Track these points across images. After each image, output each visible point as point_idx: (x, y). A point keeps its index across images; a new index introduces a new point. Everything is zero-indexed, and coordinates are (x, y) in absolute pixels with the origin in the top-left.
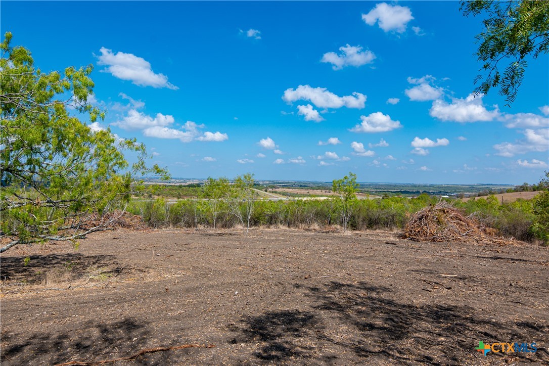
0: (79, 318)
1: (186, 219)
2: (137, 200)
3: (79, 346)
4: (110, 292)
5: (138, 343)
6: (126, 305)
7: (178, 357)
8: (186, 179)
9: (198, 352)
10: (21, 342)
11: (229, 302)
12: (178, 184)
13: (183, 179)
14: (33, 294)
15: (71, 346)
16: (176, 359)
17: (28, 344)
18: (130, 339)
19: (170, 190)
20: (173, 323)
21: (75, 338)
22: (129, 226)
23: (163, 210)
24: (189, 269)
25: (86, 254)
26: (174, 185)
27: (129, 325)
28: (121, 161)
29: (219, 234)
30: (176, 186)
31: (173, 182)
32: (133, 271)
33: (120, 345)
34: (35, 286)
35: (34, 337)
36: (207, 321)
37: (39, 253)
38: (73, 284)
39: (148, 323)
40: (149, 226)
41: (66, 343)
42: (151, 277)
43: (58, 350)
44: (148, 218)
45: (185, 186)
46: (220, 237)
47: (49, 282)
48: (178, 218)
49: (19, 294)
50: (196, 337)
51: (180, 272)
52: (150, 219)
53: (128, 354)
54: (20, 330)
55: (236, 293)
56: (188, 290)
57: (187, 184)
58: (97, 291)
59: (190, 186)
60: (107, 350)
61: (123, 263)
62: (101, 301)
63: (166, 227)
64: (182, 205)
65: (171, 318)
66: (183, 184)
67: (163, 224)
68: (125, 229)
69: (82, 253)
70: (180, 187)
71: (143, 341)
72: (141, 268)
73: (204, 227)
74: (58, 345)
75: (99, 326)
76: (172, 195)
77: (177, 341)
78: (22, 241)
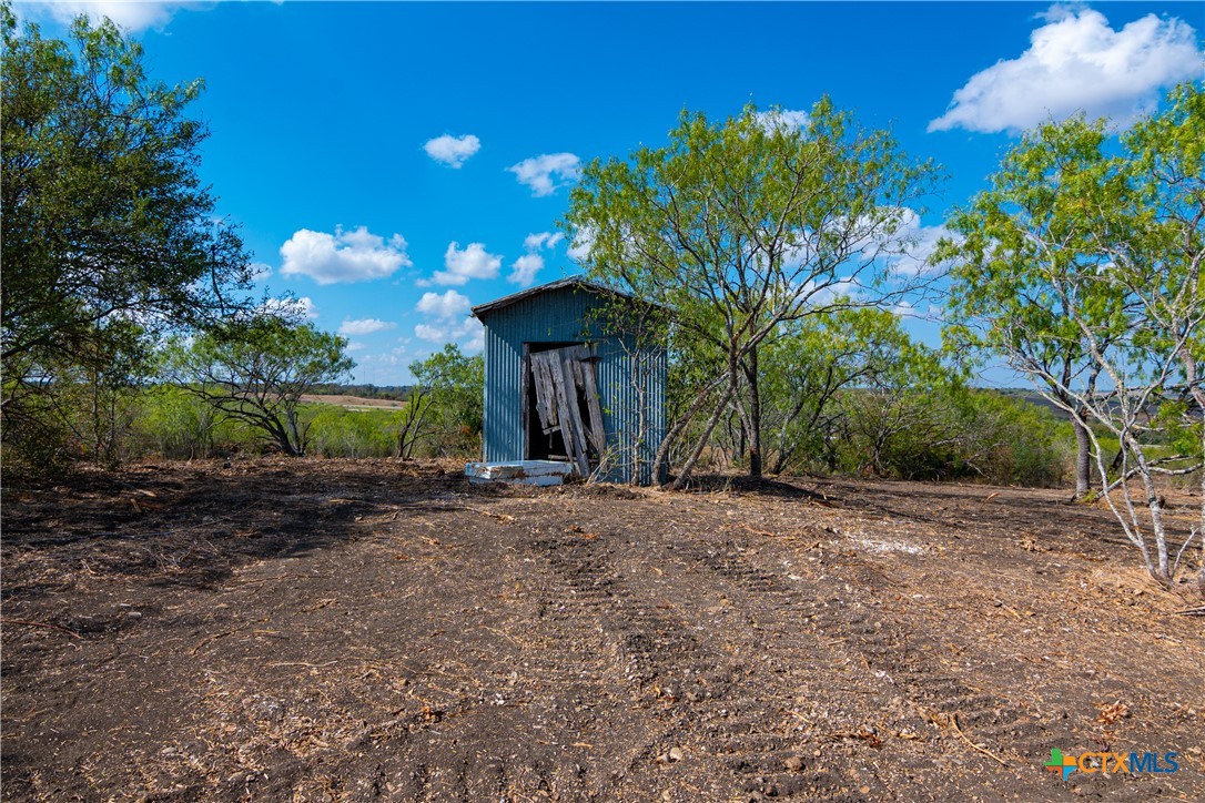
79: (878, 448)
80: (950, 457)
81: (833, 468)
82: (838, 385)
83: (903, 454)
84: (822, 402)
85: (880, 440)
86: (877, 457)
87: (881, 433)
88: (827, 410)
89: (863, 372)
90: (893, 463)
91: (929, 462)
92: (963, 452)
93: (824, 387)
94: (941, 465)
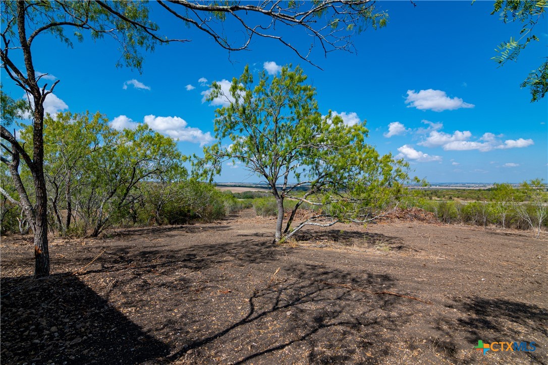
0: (361, 267)
1: (477, 218)
2: (439, 200)
3: (354, 280)
4: (387, 259)
5: (385, 288)
6: (392, 268)
7: (404, 301)
8: (486, 184)
9: (418, 303)
10: (329, 270)
11: (470, 284)
12: (478, 188)
13: (482, 184)
14: (345, 251)
15: (350, 279)
16: (401, 302)
17: (332, 272)
18: (382, 284)
19: (470, 193)
20: (413, 285)
21: (354, 276)
22: (423, 220)
23: (456, 210)
24: (454, 256)
25: (386, 235)
26: (473, 189)
27: (386, 278)
28: (400, 173)
29: (506, 234)
30: (475, 190)
31: (472, 187)
32: (410, 250)
33: (375, 286)
34: (348, 247)
35: (336, 270)
36: (441, 290)
37: (360, 230)
38: (367, 250)
39: (398, 280)
40: (442, 221)
41: (349, 277)
42: (421, 256)
43: (343, 279)
44: (441, 215)
45: (484, 190)
46: (506, 237)
47: (355, 246)
48: (469, 217)
49: (339, 250)
50: (423, 295)
51: (444, 256)
52: (443, 216)
53: (376, 291)
54: (332, 266)
55: (483, 279)
56: (442, 269)
57: (486, 188)
58: (380, 256)
59: (489, 190)
60: (367, 286)
61: (406, 244)
62: (379, 262)
63: (458, 224)
64: (472, 206)
65: (415, 282)
66: (482, 188)
67: (455, 221)
68: (420, 222)
69: (384, 234)
70: (480, 190)
71: (388, 287)
72: (417, 249)
73: (496, 226)
74: (344, 276)
75: (369, 274)
76: (471, 197)
77: (409, 294)
78: (340, 221)
79: (158, 210)
80: (189, 211)
81: (135, 222)
82: (139, 179)
83: (170, 212)
84: (128, 189)
85: (159, 206)
86: (158, 215)
87: (160, 203)
88: (132, 192)
89: (154, 172)
90: (165, 217)
91: (181, 214)
92: (193, 208)
93: (130, 180)
94: (185, 215)
